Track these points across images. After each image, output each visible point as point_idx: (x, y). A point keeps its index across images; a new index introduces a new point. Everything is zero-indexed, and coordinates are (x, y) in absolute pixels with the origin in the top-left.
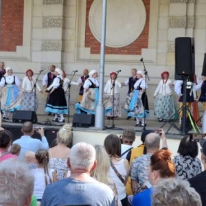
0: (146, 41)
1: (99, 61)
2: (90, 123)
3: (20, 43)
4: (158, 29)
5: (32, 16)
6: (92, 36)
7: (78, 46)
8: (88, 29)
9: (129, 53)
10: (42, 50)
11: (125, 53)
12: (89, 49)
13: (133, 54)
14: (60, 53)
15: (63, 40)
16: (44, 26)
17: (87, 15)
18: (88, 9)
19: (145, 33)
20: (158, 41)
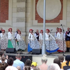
0: (62, 17)
1: (43, 26)
2: (39, 53)
3: (8, 19)
4: (67, 11)
5: (12, 8)
6: (38, 15)
7: (32, 20)
8: (36, 12)
9: (54, 22)
10: (17, 22)
11: (53, 22)
12: (37, 21)
13: (56, 22)
14: (25, 23)
15: (26, 17)
16: (18, 11)
17: (36, 6)
18: (36, 4)
19: (61, 13)
20: (67, 17)
